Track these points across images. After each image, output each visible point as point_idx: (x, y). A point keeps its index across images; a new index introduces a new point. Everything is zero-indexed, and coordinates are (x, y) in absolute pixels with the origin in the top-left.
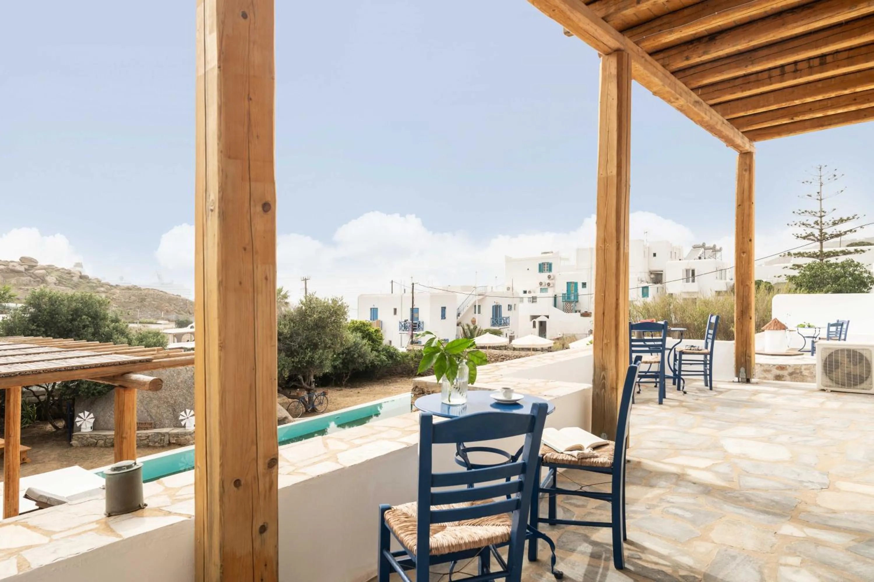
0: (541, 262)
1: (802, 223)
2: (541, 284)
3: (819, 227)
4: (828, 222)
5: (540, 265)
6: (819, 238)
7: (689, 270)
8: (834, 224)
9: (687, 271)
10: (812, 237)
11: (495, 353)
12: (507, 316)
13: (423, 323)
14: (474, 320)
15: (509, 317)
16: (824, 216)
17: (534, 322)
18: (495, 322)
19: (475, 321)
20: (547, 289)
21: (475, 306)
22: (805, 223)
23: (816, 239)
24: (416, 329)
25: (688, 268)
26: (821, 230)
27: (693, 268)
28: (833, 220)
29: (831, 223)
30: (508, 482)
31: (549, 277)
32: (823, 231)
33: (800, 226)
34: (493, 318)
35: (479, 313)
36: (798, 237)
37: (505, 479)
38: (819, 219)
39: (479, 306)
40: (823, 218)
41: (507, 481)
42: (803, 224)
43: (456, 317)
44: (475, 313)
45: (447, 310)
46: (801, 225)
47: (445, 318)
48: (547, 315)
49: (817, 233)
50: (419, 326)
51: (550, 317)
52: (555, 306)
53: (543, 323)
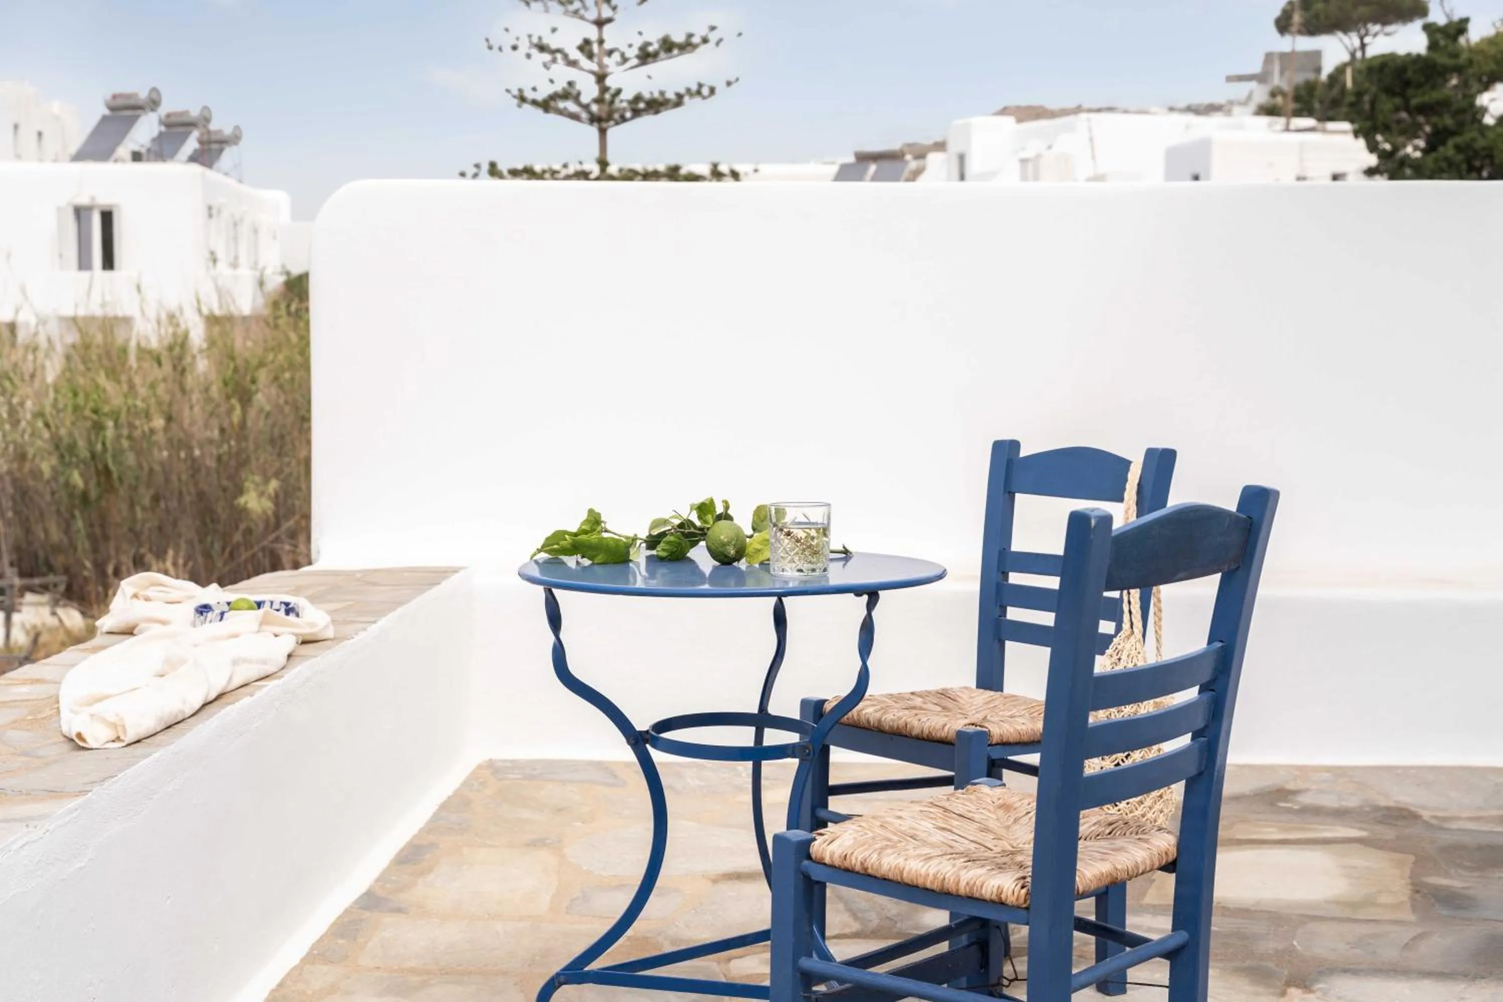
1: (535, 40)
3: (595, 67)
4: (624, 48)
6: (595, 108)
7: (89, 209)
8: (646, 56)
9: (80, 213)
10: (571, 106)
16: (609, 20)
22: (545, 41)
23: (584, 115)
25: (84, 200)
26: (601, 78)
27: (104, 200)
28: (638, 42)
29: (632, 53)
32: (609, 82)
33: (529, 56)
36: (522, 99)
38: (592, 33)
40: (607, 28)
42: (542, 48)
46: (534, 52)
49: (589, 90)
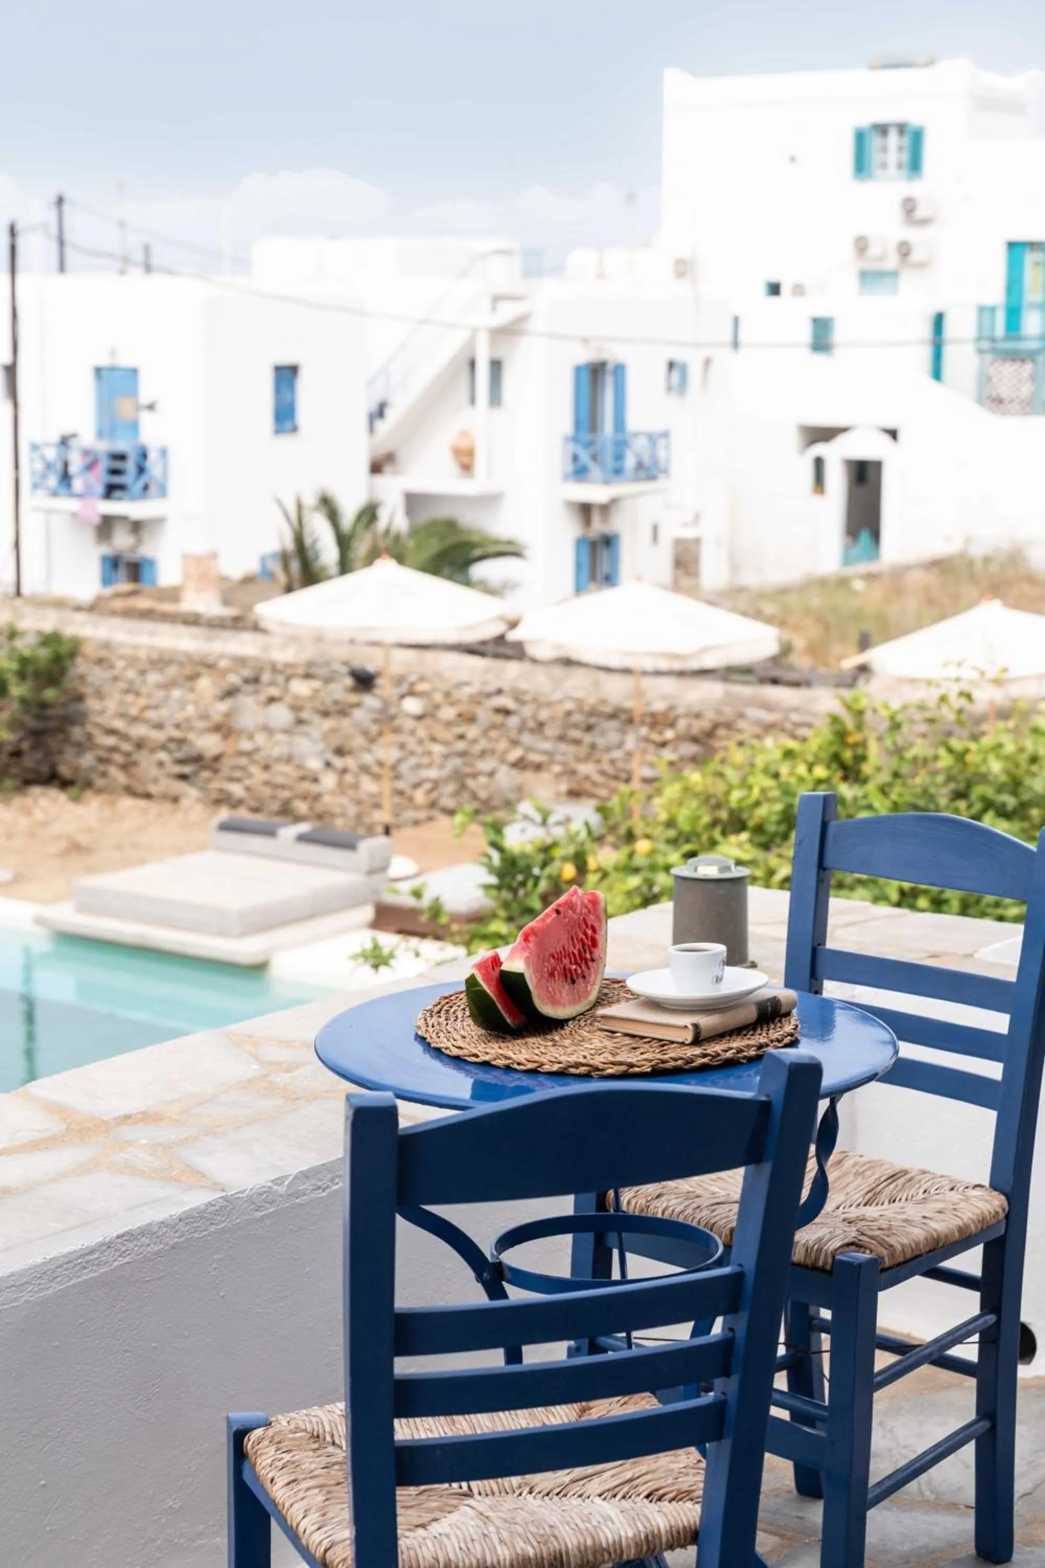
0: (866, 120)
2: (861, 245)
5: (860, 138)
11: (463, 676)
12: (656, 427)
13: (164, 452)
14: (464, 444)
15: (665, 435)
17: (819, 463)
18: (585, 457)
19: (470, 453)
20: (894, 274)
21: (472, 364)
24: (121, 487)
30: (701, 1340)
31: (909, 207)
34: (575, 439)
35: (495, 398)
37: (690, 1325)
39: (496, 366)
41: (694, 1334)
43: (363, 422)
44: (473, 400)
45: (304, 383)
47: (295, 429)
48: (890, 425)
50: (141, 470)
51: (901, 436)
52: (937, 374)
53: (871, 474)
